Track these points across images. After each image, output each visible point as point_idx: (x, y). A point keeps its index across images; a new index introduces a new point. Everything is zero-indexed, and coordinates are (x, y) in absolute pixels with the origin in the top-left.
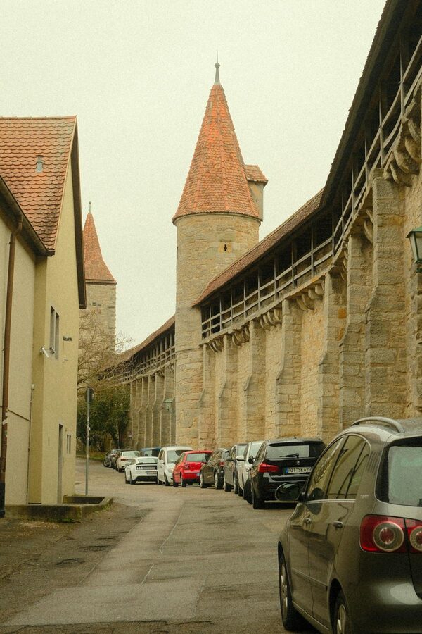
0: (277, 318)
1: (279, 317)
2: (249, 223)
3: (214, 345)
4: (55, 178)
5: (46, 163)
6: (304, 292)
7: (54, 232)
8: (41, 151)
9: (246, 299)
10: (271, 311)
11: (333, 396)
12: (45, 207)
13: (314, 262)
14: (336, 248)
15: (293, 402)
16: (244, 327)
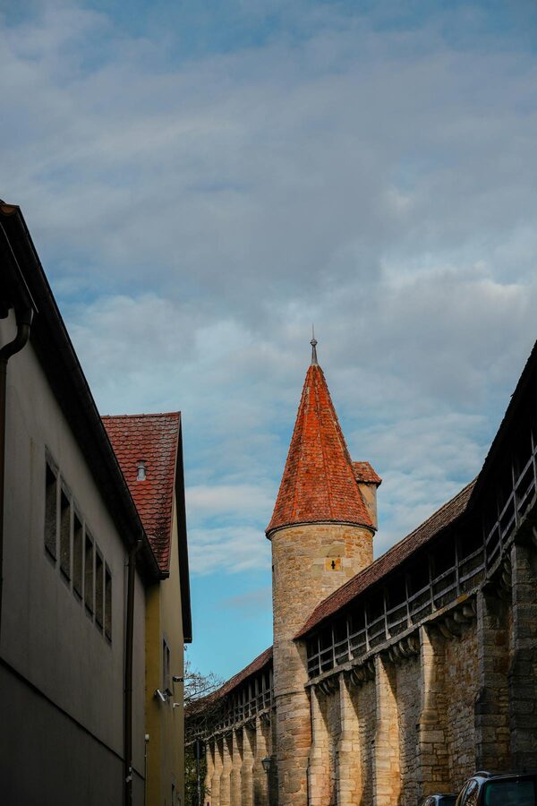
0: (412, 648)
1: (414, 647)
2: (361, 533)
3: (325, 686)
4: (161, 487)
5: (149, 469)
6: (448, 614)
7: (166, 550)
8: (141, 456)
9: (367, 627)
10: (404, 640)
11: (495, 742)
12: (153, 522)
13: (459, 578)
14: (489, 559)
15: (439, 752)
16: (366, 661)
